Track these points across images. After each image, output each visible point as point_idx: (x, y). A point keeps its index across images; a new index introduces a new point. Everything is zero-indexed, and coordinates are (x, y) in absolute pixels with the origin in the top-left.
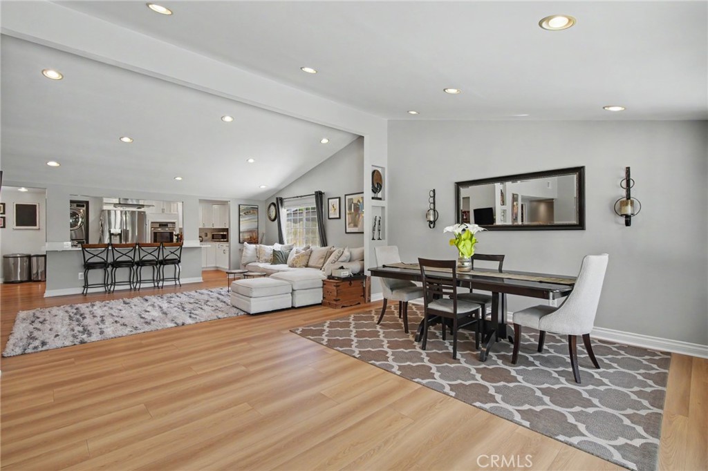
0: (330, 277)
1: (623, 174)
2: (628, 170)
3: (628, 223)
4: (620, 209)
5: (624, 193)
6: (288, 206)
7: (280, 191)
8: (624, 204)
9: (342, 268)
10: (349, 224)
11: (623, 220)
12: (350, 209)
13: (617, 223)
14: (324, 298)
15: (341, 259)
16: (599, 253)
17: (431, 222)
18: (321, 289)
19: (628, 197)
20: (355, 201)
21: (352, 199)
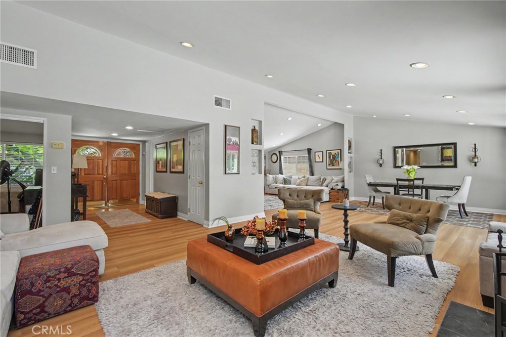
0: (332, 189)
1: (473, 146)
2: (475, 144)
3: (475, 165)
4: (472, 160)
5: (474, 153)
6: (285, 155)
7: (280, 147)
8: (474, 158)
9: (337, 185)
10: (329, 165)
11: (474, 164)
12: (330, 157)
13: (471, 165)
14: (330, 198)
15: (333, 181)
16: (469, 176)
17: (380, 164)
18: (328, 195)
19: (475, 156)
20: (333, 154)
21: (331, 153)
